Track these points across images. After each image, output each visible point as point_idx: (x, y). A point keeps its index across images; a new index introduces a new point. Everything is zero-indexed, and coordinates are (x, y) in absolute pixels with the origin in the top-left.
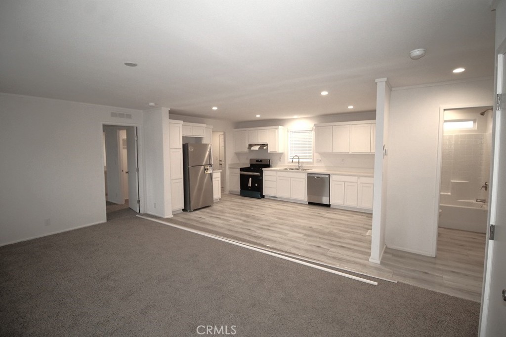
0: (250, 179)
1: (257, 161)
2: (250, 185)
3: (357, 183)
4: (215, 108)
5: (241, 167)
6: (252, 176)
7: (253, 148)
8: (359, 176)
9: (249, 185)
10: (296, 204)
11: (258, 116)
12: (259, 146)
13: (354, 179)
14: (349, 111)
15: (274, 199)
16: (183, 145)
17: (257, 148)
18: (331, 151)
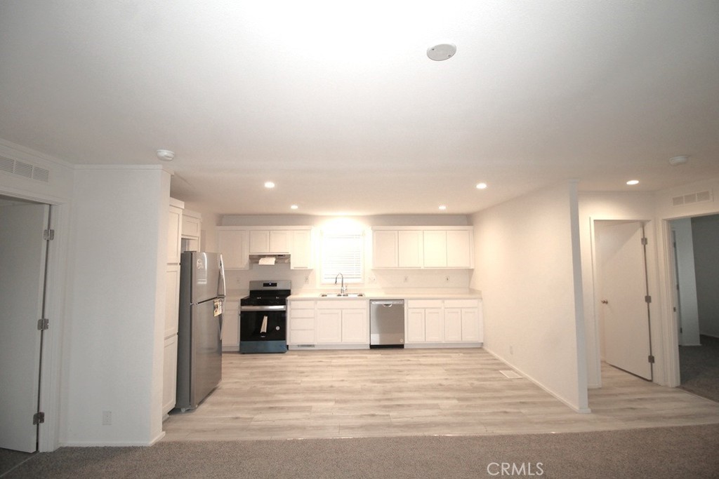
0: (266, 319)
1: (266, 285)
2: (264, 329)
3: (441, 308)
4: (270, 185)
5: (242, 297)
6: (268, 313)
7: (262, 262)
8: (443, 299)
9: (262, 331)
10: (355, 352)
11: (294, 207)
12: (276, 259)
13: (438, 303)
14: (439, 212)
15: (307, 349)
16: (182, 254)
17: (272, 261)
18: (397, 266)
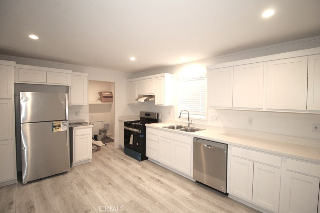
0: (132, 136)
1: (146, 114)
2: (131, 142)
3: (279, 168)
7: (140, 100)
8: (284, 157)
12: (145, 98)
18: (231, 105)
